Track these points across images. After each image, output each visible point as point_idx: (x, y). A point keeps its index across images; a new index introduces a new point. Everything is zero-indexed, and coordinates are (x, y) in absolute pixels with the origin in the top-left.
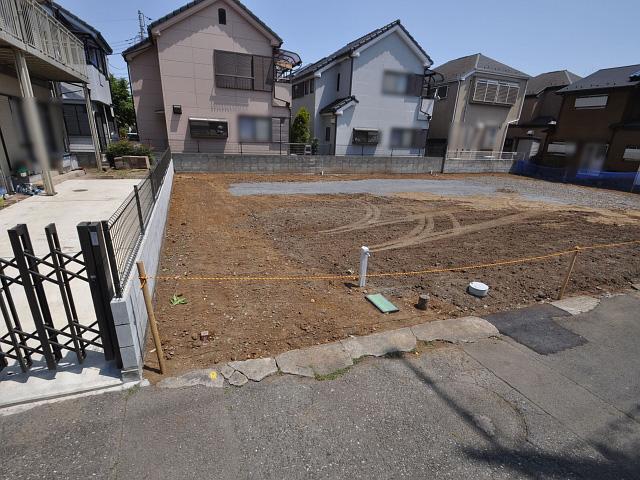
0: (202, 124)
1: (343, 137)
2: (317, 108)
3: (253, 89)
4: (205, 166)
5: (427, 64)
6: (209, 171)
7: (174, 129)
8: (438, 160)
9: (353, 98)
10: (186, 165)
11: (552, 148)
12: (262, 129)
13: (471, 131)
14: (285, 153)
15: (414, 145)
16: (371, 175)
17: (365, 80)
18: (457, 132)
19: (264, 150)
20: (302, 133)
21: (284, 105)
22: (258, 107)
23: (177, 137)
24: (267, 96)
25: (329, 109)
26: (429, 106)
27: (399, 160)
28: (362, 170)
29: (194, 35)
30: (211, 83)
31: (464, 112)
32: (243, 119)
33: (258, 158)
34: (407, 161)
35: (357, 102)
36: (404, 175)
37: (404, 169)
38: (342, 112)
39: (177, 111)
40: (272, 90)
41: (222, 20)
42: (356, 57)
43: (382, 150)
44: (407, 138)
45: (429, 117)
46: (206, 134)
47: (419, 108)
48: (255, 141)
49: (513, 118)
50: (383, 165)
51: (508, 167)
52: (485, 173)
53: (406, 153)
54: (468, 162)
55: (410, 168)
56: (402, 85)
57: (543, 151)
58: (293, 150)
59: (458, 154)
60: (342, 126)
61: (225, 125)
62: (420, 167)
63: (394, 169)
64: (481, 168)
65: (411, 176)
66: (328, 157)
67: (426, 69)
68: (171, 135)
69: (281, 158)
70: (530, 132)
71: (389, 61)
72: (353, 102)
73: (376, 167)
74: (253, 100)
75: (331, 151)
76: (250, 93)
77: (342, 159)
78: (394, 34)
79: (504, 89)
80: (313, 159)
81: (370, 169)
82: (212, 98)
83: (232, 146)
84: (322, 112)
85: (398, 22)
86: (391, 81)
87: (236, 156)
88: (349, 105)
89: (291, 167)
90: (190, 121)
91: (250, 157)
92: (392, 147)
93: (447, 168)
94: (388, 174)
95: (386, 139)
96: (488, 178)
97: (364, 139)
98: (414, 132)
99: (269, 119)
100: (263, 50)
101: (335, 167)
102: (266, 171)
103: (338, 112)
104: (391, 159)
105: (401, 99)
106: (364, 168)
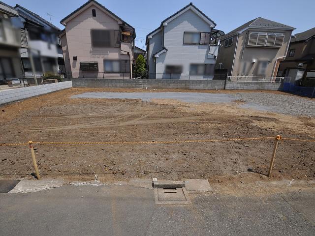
1: (160, 69)
4: (87, 84)
5: (212, 26)
6: (88, 86)
7: (74, 67)
8: (222, 82)
9: (164, 48)
10: (78, 83)
11: (309, 74)
12: (116, 66)
13: (248, 64)
15: (205, 73)
16: (177, 89)
17: (173, 38)
18: (237, 64)
19: (117, 76)
21: (126, 53)
22: (114, 55)
23: (76, 71)
24: (118, 49)
26: (215, 50)
27: (193, 81)
28: (171, 87)
29: (82, 23)
30: (90, 45)
31: (242, 52)
32: (105, 61)
33: (112, 80)
34: (200, 82)
35: (167, 50)
36: (198, 90)
37: (198, 87)
38: (158, 56)
39: (75, 59)
40: (120, 46)
41: (94, 14)
42: (166, 26)
43: (185, 75)
44: (201, 70)
45: (215, 57)
46: (89, 69)
47: (208, 52)
48: (112, 72)
49: (281, 55)
50: (183, 84)
51: (277, 86)
52: (258, 90)
53: (201, 78)
54: (245, 83)
55: (202, 86)
57: (305, 75)
59: (236, 78)
60: (159, 63)
61: (97, 64)
62: (209, 86)
63: (191, 87)
64: (256, 87)
65: (204, 90)
67: (212, 29)
68: (73, 70)
69: (124, 81)
70: (300, 64)
71: (187, 26)
72: (164, 51)
73: (179, 85)
74: (111, 52)
76: (109, 49)
77: (159, 81)
78: (190, 11)
80: (141, 81)
81: (176, 87)
82: (91, 52)
83: (101, 74)
85: (191, 4)
86: (189, 38)
87: (101, 79)
88: (162, 52)
89: (129, 85)
90: (80, 63)
91: (108, 79)
92: (190, 74)
93: (228, 86)
94: (187, 89)
95: (186, 70)
96: (259, 93)
97: (173, 71)
98: (205, 66)
99: (119, 61)
100: (115, 27)
101: (154, 85)
102: (116, 86)
103: (155, 56)
104: (189, 81)
105: (196, 47)
106: (172, 85)
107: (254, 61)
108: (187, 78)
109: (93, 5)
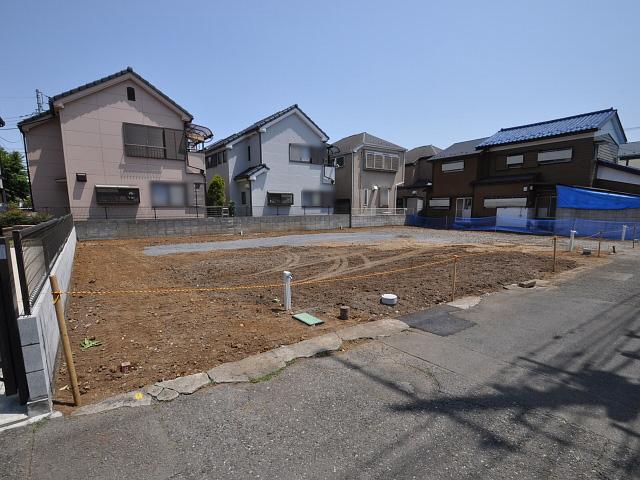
0: (112, 191)
1: (258, 199)
2: (231, 175)
3: (165, 158)
4: (114, 233)
5: (324, 139)
6: (119, 237)
7: (77, 196)
8: (345, 217)
9: (264, 166)
10: (91, 232)
11: (432, 203)
12: (177, 196)
13: (369, 192)
14: (202, 216)
15: (323, 205)
16: (289, 232)
17: (274, 151)
18: (357, 194)
19: (181, 214)
20: (219, 197)
21: (198, 172)
22: (172, 174)
23: (81, 205)
24: (181, 164)
25: (243, 176)
26: (331, 172)
27: (311, 218)
28: (279, 228)
29: (101, 109)
30: (120, 152)
31: (360, 177)
32: (154, 185)
33: (173, 222)
34: (319, 218)
35: (268, 169)
36: (318, 231)
37: (318, 226)
38: (255, 178)
39: (81, 179)
40: (186, 160)
41: (131, 96)
42: (263, 132)
43: (296, 209)
44: (316, 200)
45: (332, 182)
46: (117, 200)
47: (323, 174)
48: (169, 206)
49: (399, 181)
50: (298, 223)
51: (403, 220)
52: (385, 226)
53: (317, 212)
54: (371, 217)
55: (322, 225)
56: (306, 156)
57: (426, 205)
58: (210, 213)
59: (361, 211)
60: (256, 190)
61: (136, 191)
62: (331, 224)
63: (309, 227)
64: (382, 222)
65: (325, 231)
66: (246, 218)
67: (324, 142)
68: (73, 202)
69: (198, 222)
70: (414, 192)
71: (291, 136)
72: (264, 169)
73: (293, 225)
74: (166, 167)
75: (248, 212)
77: (260, 220)
78: (293, 116)
79: (388, 159)
80: (231, 221)
81: (286, 227)
82: (121, 166)
83: (144, 210)
84: (236, 178)
85: (296, 106)
86: (296, 154)
87: (149, 221)
88: (261, 171)
89: (210, 229)
90: (96, 188)
91: (163, 220)
92: (304, 207)
93: (354, 224)
94: (303, 230)
95: (298, 200)
96: (389, 230)
97: (278, 201)
98: (322, 194)
99: (184, 185)
100: (175, 123)
101: (254, 227)
102: (183, 233)
103: (251, 178)
104: (304, 218)
105: (307, 167)
106: (281, 226)
107: (376, 188)
108: (301, 212)
109: (130, 80)
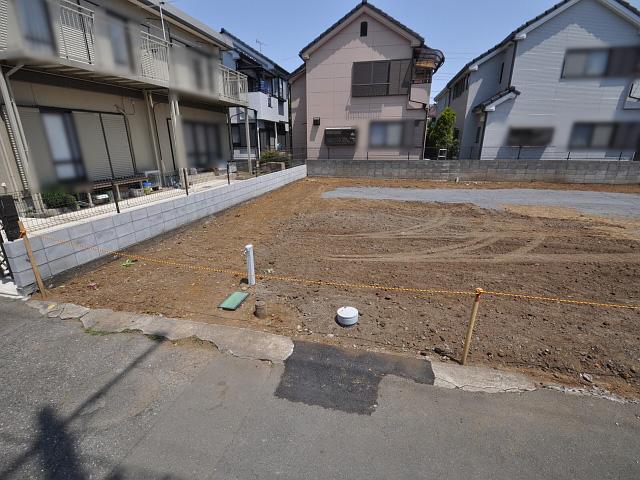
0: (336, 133)
1: (494, 137)
2: (469, 106)
3: (387, 95)
4: (333, 171)
6: (336, 176)
7: (313, 139)
9: (512, 90)
10: (317, 170)
12: (394, 135)
14: (415, 158)
15: (612, 145)
16: (532, 183)
17: (532, 70)
19: (394, 155)
20: (443, 135)
21: (420, 106)
22: (392, 111)
23: (315, 145)
24: (403, 99)
25: (480, 110)
27: (578, 164)
28: (517, 177)
29: (337, 52)
30: (348, 93)
32: (374, 125)
33: (383, 163)
34: (597, 166)
35: (518, 93)
37: (589, 178)
38: (493, 108)
39: (317, 123)
40: (409, 92)
41: (364, 32)
42: (522, 40)
44: (602, 136)
46: (340, 141)
47: (628, 92)
48: (384, 146)
50: (551, 172)
53: (599, 156)
55: (601, 176)
56: (597, 65)
58: (427, 154)
60: (493, 124)
61: (356, 132)
62: (621, 175)
63: (570, 177)
66: (468, 162)
68: (310, 144)
69: (409, 164)
71: (576, 35)
72: (512, 95)
73: (539, 174)
74: (387, 105)
75: (475, 152)
76: (384, 99)
77: (489, 164)
80: (447, 164)
81: (529, 177)
82: (347, 108)
83: (361, 152)
84: (474, 110)
86: (576, 65)
87: (362, 162)
88: (505, 98)
89: (419, 172)
90: (326, 131)
91: (375, 162)
92: (571, 147)
94: (560, 183)
95: (562, 137)
97: (527, 140)
98: (615, 126)
99: (403, 123)
100: (404, 53)
101: (477, 172)
102: (390, 176)
103: (488, 108)
104: (566, 164)
105: (595, 85)
106: (520, 174)
108: (563, 157)
109: (364, 13)
